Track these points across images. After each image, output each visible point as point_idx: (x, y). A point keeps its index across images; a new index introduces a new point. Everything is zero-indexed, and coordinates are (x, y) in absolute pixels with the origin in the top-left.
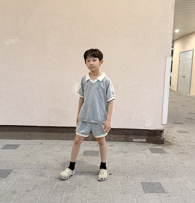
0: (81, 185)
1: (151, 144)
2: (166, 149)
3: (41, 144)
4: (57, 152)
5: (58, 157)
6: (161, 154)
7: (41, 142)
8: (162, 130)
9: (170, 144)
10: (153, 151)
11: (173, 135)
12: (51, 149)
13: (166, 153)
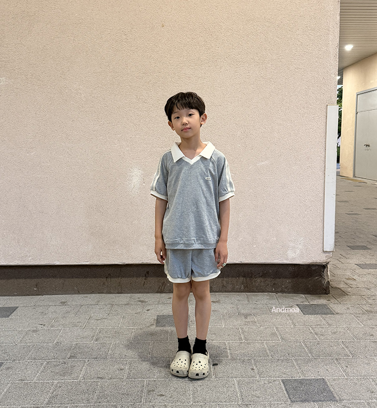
0: (153, 391)
1: (301, 295)
2: (334, 305)
3: (63, 303)
4: (97, 320)
5: (100, 332)
6: (324, 316)
7: (63, 301)
8: (324, 264)
9: (343, 293)
10: (305, 310)
11: (348, 273)
12: (84, 313)
13: (334, 314)
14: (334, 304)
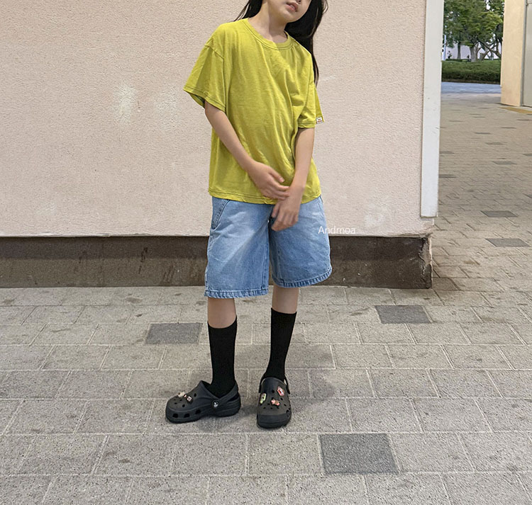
0: (114, 453)
1: (386, 289)
4: (55, 332)
5: (54, 352)
8: (422, 237)
9: (453, 287)
12: (36, 321)
13: (429, 322)
14: (435, 305)
